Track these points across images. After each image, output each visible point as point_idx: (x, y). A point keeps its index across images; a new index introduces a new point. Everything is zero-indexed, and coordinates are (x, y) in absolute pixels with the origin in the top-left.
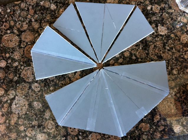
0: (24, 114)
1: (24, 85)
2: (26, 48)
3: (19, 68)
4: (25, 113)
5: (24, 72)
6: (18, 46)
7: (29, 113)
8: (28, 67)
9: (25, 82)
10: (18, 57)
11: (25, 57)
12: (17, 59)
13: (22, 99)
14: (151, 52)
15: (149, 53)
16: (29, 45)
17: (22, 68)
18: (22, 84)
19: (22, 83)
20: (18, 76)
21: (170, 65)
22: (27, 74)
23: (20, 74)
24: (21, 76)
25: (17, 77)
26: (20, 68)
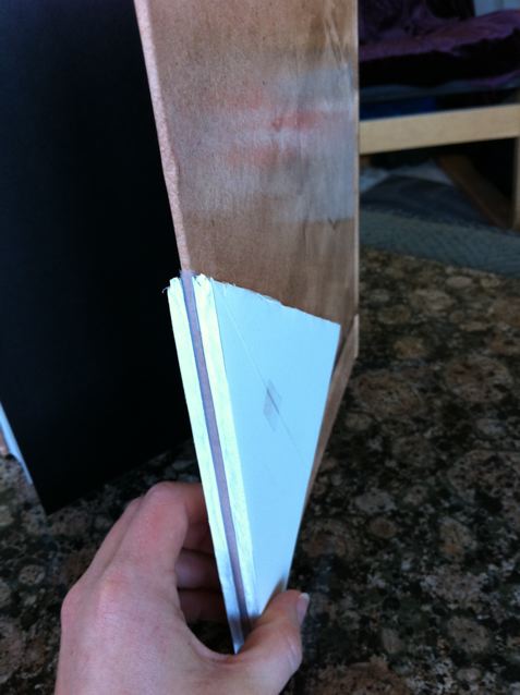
15: (451, 465)
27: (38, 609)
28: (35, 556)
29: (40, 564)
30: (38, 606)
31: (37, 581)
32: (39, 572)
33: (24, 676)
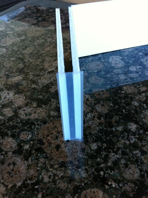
27: (31, 151)
28: (26, 128)
29: (29, 131)
30: (31, 149)
31: (28, 138)
32: (29, 135)
33: (29, 182)
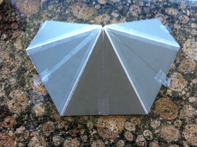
0: (190, 38)
1: (185, 70)
2: (175, 117)
3: (188, 94)
4: (188, 39)
5: (182, 86)
6: (186, 124)
7: (183, 38)
8: (176, 90)
9: (183, 74)
10: (187, 108)
11: (178, 106)
12: (189, 106)
13: (189, 55)
14: (18, 64)
16: (170, 121)
17: (185, 92)
18: (187, 72)
19: (187, 74)
20: (191, 84)
21: (6, 45)
22: (178, 82)
23: (188, 85)
24: (187, 82)
25: (192, 82)
26: (187, 92)
